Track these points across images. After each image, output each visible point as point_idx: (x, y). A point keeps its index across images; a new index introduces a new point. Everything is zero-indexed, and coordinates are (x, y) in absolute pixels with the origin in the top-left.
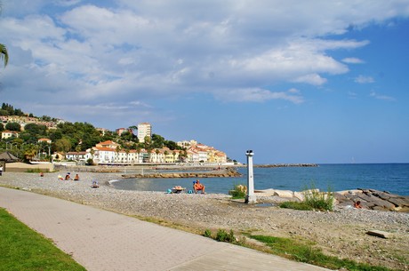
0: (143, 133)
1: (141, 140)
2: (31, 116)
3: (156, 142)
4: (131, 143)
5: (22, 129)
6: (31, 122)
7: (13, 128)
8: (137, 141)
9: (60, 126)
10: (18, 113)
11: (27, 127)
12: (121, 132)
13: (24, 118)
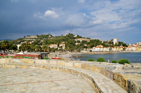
0: (115, 41)
1: (114, 44)
2: (84, 38)
3: (120, 44)
4: (111, 45)
5: (81, 42)
6: (84, 40)
7: (79, 42)
8: (113, 44)
9: (91, 40)
10: (81, 37)
11: (82, 41)
12: (109, 41)
13: (82, 39)
